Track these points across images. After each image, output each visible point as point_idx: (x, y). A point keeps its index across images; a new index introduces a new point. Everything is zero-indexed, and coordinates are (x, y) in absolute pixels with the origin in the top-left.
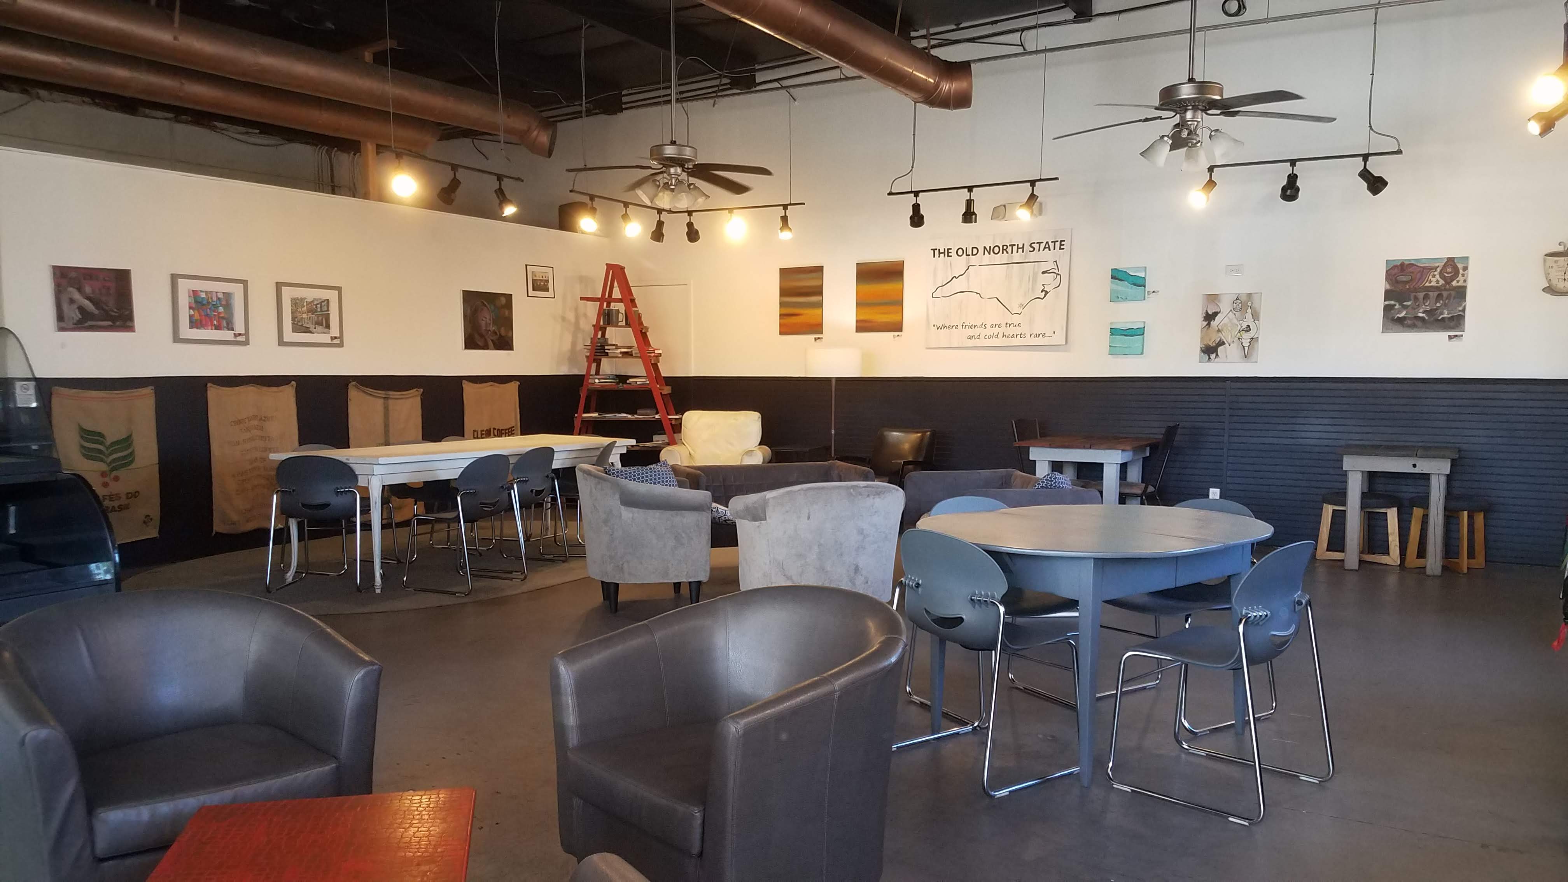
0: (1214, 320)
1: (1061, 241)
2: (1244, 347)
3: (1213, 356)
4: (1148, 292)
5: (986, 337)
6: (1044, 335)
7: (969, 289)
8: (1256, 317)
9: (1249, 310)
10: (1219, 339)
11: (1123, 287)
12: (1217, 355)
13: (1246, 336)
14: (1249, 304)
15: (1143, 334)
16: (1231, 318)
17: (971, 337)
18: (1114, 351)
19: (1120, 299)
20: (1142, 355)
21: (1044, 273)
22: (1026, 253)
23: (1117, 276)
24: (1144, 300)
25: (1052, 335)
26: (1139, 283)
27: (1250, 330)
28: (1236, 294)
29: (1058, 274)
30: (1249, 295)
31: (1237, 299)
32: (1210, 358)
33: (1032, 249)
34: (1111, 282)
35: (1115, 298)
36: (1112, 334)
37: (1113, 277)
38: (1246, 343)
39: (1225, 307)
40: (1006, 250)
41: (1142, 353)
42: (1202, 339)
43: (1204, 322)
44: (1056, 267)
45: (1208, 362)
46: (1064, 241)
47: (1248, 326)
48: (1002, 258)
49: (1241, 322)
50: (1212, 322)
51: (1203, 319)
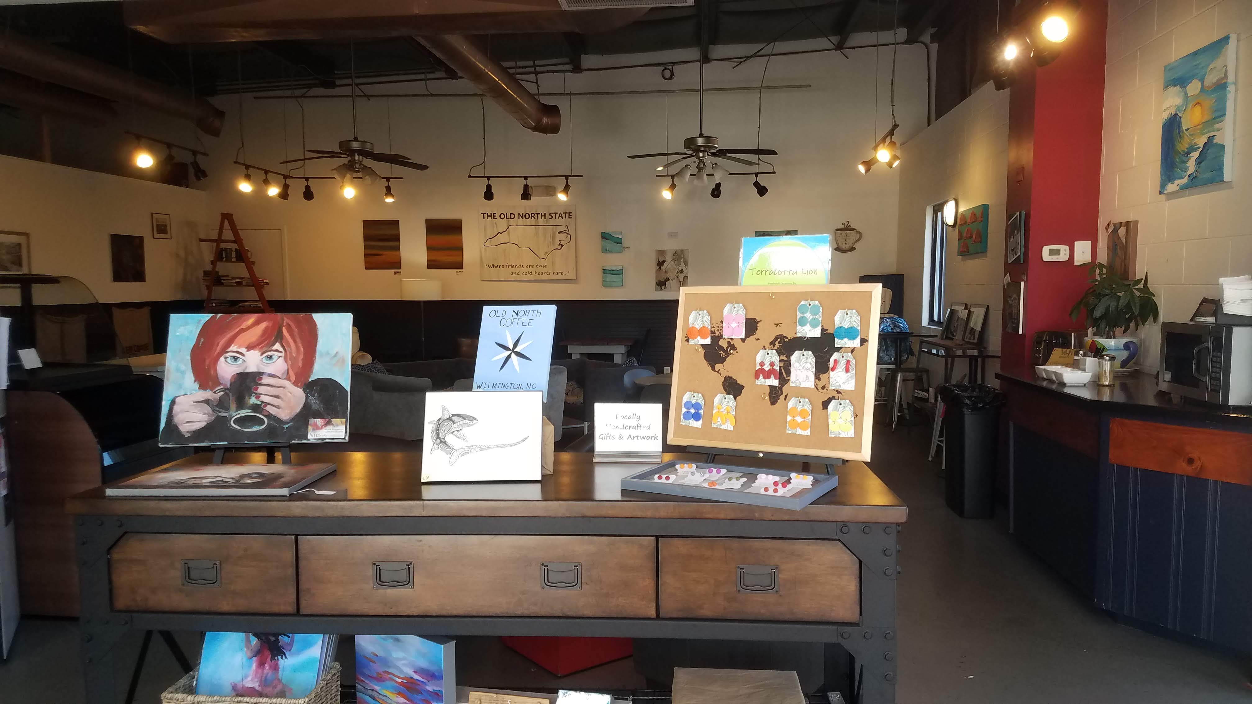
0: (663, 265)
1: (569, 213)
2: (680, 282)
3: (663, 287)
4: (624, 247)
5: (524, 274)
6: (562, 273)
7: (510, 240)
8: (686, 264)
9: (682, 260)
10: (666, 277)
11: (609, 245)
12: (665, 287)
13: (681, 276)
14: (682, 256)
15: (622, 274)
16: (672, 264)
17: (513, 274)
18: (605, 284)
19: (608, 251)
20: (622, 287)
21: (559, 233)
22: (547, 219)
23: (605, 236)
24: (622, 252)
25: (567, 273)
26: (619, 242)
27: (683, 272)
28: (675, 250)
29: (568, 234)
30: (682, 251)
31: (675, 253)
32: (661, 289)
33: (551, 217)
34: (602, 241)
35: (605, 251)
36: (604, 273)
37: (602, 237)
38: (681, 280)
39: (669, 258)
40: (533, 217)
41: (622, 285)
42: (656, 277)
43: (657, 267)
44: (567, 229)
45: (660, 291)
46: (571, 213)
47: (682, 269)
48: (532, 221)
49: (678, 267)
50: (662, 267)
51: (656, 265)
